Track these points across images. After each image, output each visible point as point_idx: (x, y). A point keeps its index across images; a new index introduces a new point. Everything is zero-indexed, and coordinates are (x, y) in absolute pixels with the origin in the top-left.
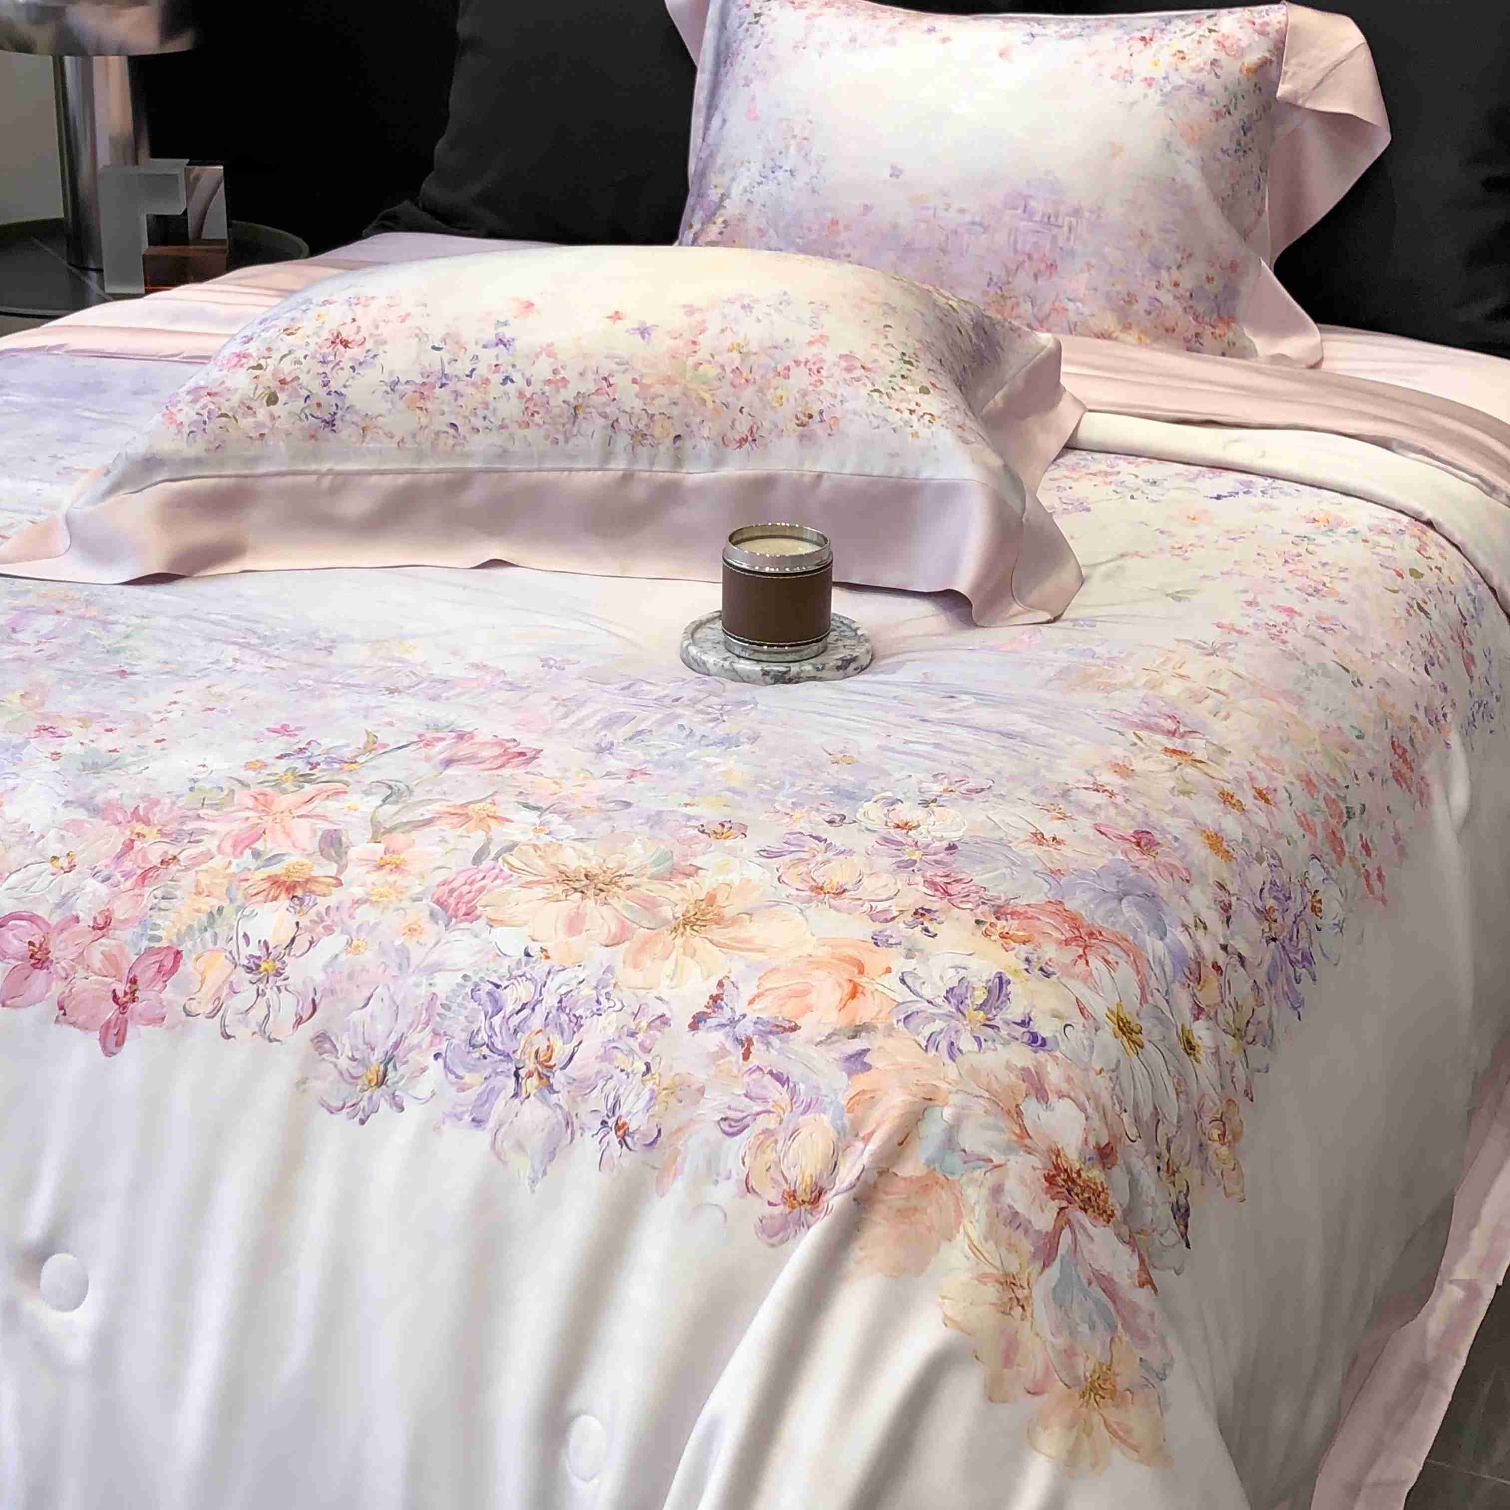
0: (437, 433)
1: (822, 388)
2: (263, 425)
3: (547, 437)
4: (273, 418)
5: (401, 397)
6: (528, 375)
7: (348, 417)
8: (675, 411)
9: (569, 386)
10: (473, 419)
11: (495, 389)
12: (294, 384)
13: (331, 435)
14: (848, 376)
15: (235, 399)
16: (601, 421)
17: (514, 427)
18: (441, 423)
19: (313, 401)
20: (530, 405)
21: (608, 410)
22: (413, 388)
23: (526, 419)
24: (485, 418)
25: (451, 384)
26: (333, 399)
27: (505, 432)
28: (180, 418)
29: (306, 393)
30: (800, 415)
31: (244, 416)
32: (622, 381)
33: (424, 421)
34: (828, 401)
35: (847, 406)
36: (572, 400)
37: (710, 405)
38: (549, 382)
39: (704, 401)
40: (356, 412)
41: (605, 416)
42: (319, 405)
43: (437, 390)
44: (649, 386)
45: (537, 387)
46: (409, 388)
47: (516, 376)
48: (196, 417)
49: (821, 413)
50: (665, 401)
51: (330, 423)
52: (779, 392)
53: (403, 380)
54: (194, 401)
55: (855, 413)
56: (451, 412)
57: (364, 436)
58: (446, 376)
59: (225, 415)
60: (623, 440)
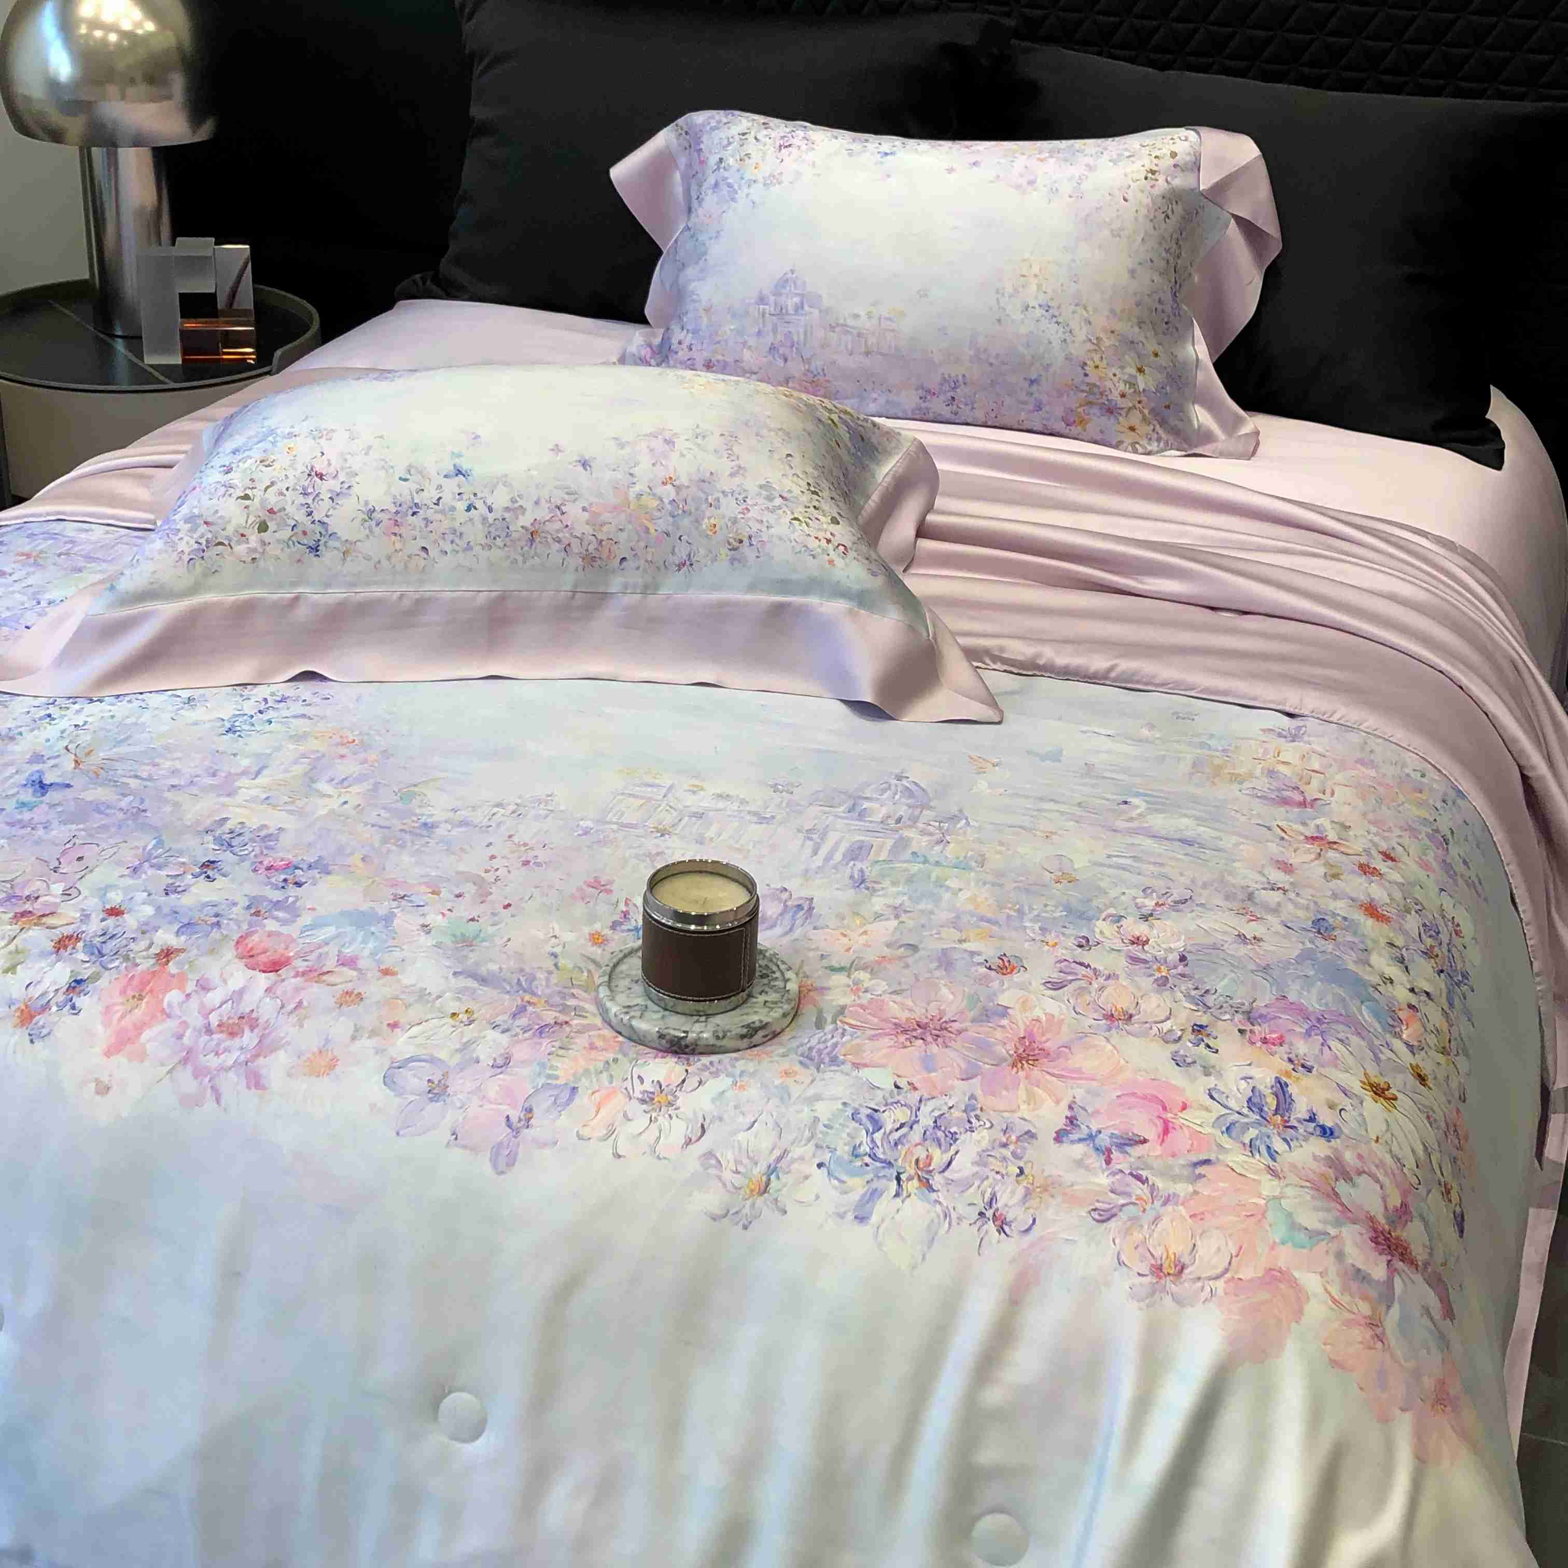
0: (409, 557)
1: (749, 515)
2: (254, 550)
3: (508, 557)
4: (264, 543)
5: (378, 525)
6: (489, 503)
7: (330, 543)
8: (622, 537)
9: (527, 513)
10: (441, 542)
11: (461, 516)
12: (282, 514)
13: (315, 559)
14: (770, 505)
15: (230, 530)
16: (556, 546)
18: (413, 547)
19: (299, 530)
20: (492, 529)
21: (560, 535)
22: (389, 516)
23: (489, 541)
24: (452, 542)
25: (421, 512)
26: (318, 528)
27: (469, 553)
28: (182, 546)
29: (293, 523)
30: (731, 540)
31: (239, 543)
32: (574, 511)
33: (398, 546)
34: (755, 526)
35: (772, 531)
36: (528, 525)
37: (653, 533)
38: (507, 509)
39: (647, 529)
40: (339, 538)
42: (305, 533)
43: (410, 518)
44: (599, 514)
45: (498, 513)
46: (385, 516)
47: (479, 504)
48: (196, 546)
49: (750, 537)
50: (612, 528)
51: (315, 550)
52: (713, 521)
53: (378, 509)
54: (193, 530)
55: (780, 539)
56: (422, 537)
57: (345, 559)
58: (416, 505)
59: (222, 544)
60: (575, 562)
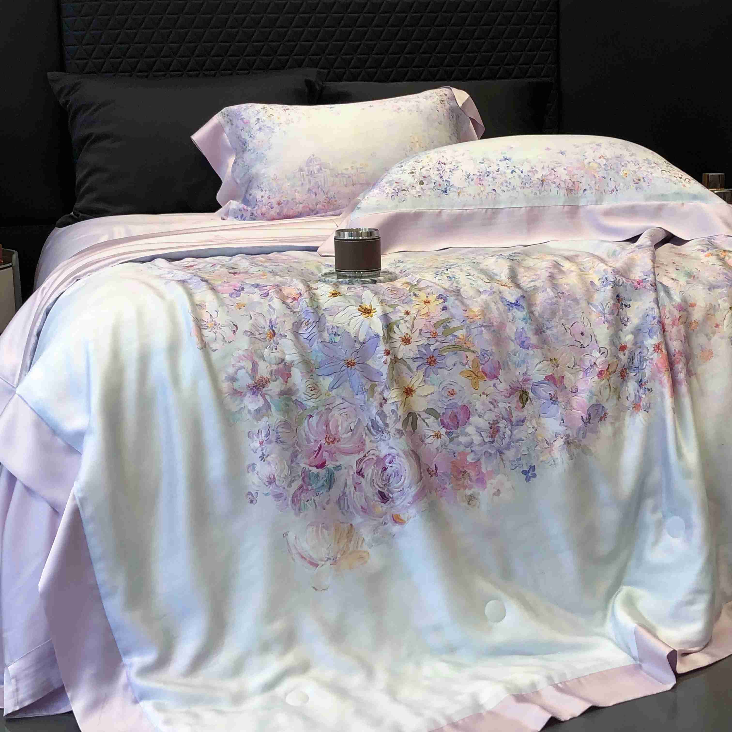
0: (488, 194)
2: (419, 192)
3: (532, 192)
4: (422, 189)
5: (472, 180)
6: (521, 170)
7: (452, 189)
8: (583, 180)
9: (539, 173)
10: (502, 187)
11: (509, 175)
12: (429, 178)
13: (446, 196)
15: (407, 184)
16: (554, 185)
17: (518, 189)
18: (489, 189)
19: (437, 183)
20: (524, 180)
21: (555, 180)
23: (522, 185)
24: (506, 186)
25: (491, 175)
26: (446, 183)
27: (515, 191)
28: (387, 191)
29: (434, 181)
30: (635, 180)
31: (412, 189)
32: (560, 171)
33: (482, 189)
34: (645, 174)
35: (653, 175)
36: (540, 177)
37: (597, 176)
38: (530, 171)
39: (595, 177)
40: (455, 187)
41: (555, 183)
42: (440, 185)
43: (486, 178)
44: (572, 171)
45: (525, 173)
46: (475, 177)
47: (517, 170)
48: (394, 191)
50: (579, 176)
51: (445, 192)
52: (625, 172)
53: (472, 174)
54: (391, 185)
55: (657, 177)
56: (492, 185)
57: (459, 195)
58: (488, 172)
59: (404, 190)
60: (563, 192)
